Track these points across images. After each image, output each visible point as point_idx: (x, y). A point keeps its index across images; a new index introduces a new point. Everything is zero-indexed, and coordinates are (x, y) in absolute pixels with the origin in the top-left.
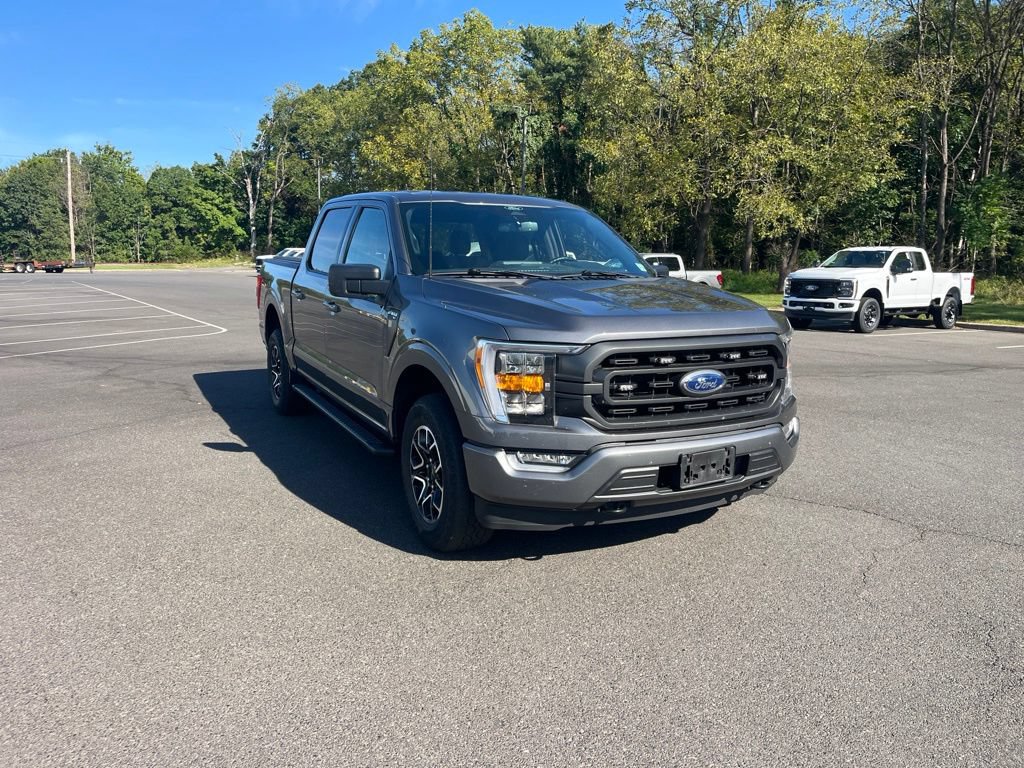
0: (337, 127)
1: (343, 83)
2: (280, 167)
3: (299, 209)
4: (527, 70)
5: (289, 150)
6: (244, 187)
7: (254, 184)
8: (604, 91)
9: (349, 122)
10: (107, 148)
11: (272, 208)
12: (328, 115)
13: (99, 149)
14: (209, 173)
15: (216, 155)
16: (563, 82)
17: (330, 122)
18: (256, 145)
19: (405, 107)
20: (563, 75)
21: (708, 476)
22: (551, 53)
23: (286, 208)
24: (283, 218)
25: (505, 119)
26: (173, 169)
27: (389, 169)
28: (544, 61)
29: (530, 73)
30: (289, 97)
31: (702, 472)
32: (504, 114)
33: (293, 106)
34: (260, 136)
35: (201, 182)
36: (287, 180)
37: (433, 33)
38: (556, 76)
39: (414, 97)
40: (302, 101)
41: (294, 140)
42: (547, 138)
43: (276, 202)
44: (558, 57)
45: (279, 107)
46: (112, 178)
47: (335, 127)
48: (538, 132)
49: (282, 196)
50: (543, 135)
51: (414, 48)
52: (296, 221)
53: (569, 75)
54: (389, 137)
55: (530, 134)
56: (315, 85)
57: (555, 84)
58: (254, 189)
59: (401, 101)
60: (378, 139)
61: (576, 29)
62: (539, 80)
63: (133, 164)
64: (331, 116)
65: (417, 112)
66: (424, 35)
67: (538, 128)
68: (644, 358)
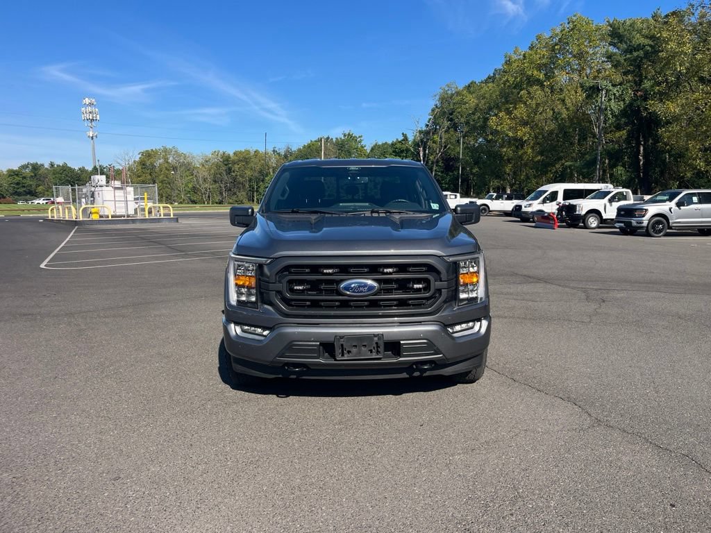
0: (476, 109)
1: (489, 78)
2: (441, 138)
3: (452, 165)
4: (612, 53)
5: (448, 127)
6: (419, 153)
7: (424, 151)
8: (668, 62)
9: (485, 104)
10: (349, 134)
11: (435, 166)
12: (472, 101)
13: (345, 136)
14: (398, 145)
15: (403, 134)
16: (642, 58)
17: (473, 105)
18: (428, 125)
19: (521, 90)
20: (641, 53)
21: (359, 353)
22: (634, 37)
23: (445, 165)
24: (442, 172)
25: (594, 91)
26: (383, 144)
27: (507, 135)
28: (626, 43)
29: (615, 54)
30: (449, 92)
31: (354, 350)
32: (591, 88)
33: (451, 98)
34: (430, 119)
35: (393, 152)
36: (445, 147)
37: (547, 35)
38: (635, 54)
39: (527, 84)
40: (458, 93)
41: (451, 120)
42: (628, 102)
43: (437, 162)
44: (639, 40)
45: (443, 99)
46: (349, 152)
47: (475, 109)
48: (620, 98)
49: (442, 157)
50: (624, 100)
51: (531, 48)
52: (451, 174)
53: (646, 53)
54: (509, 112)
55: (613, 101)
56: (470, 82)
57: (635, 60)
58: (424, 154)
59: (518, 86)
60: (501, 115)
61: (653, 17)
62: (622, 59)
63: (363, 143)
64: (473, 102)
65: (529, 93)
66: (538, 38)
67: (620, 96)
68: (316, 269)
